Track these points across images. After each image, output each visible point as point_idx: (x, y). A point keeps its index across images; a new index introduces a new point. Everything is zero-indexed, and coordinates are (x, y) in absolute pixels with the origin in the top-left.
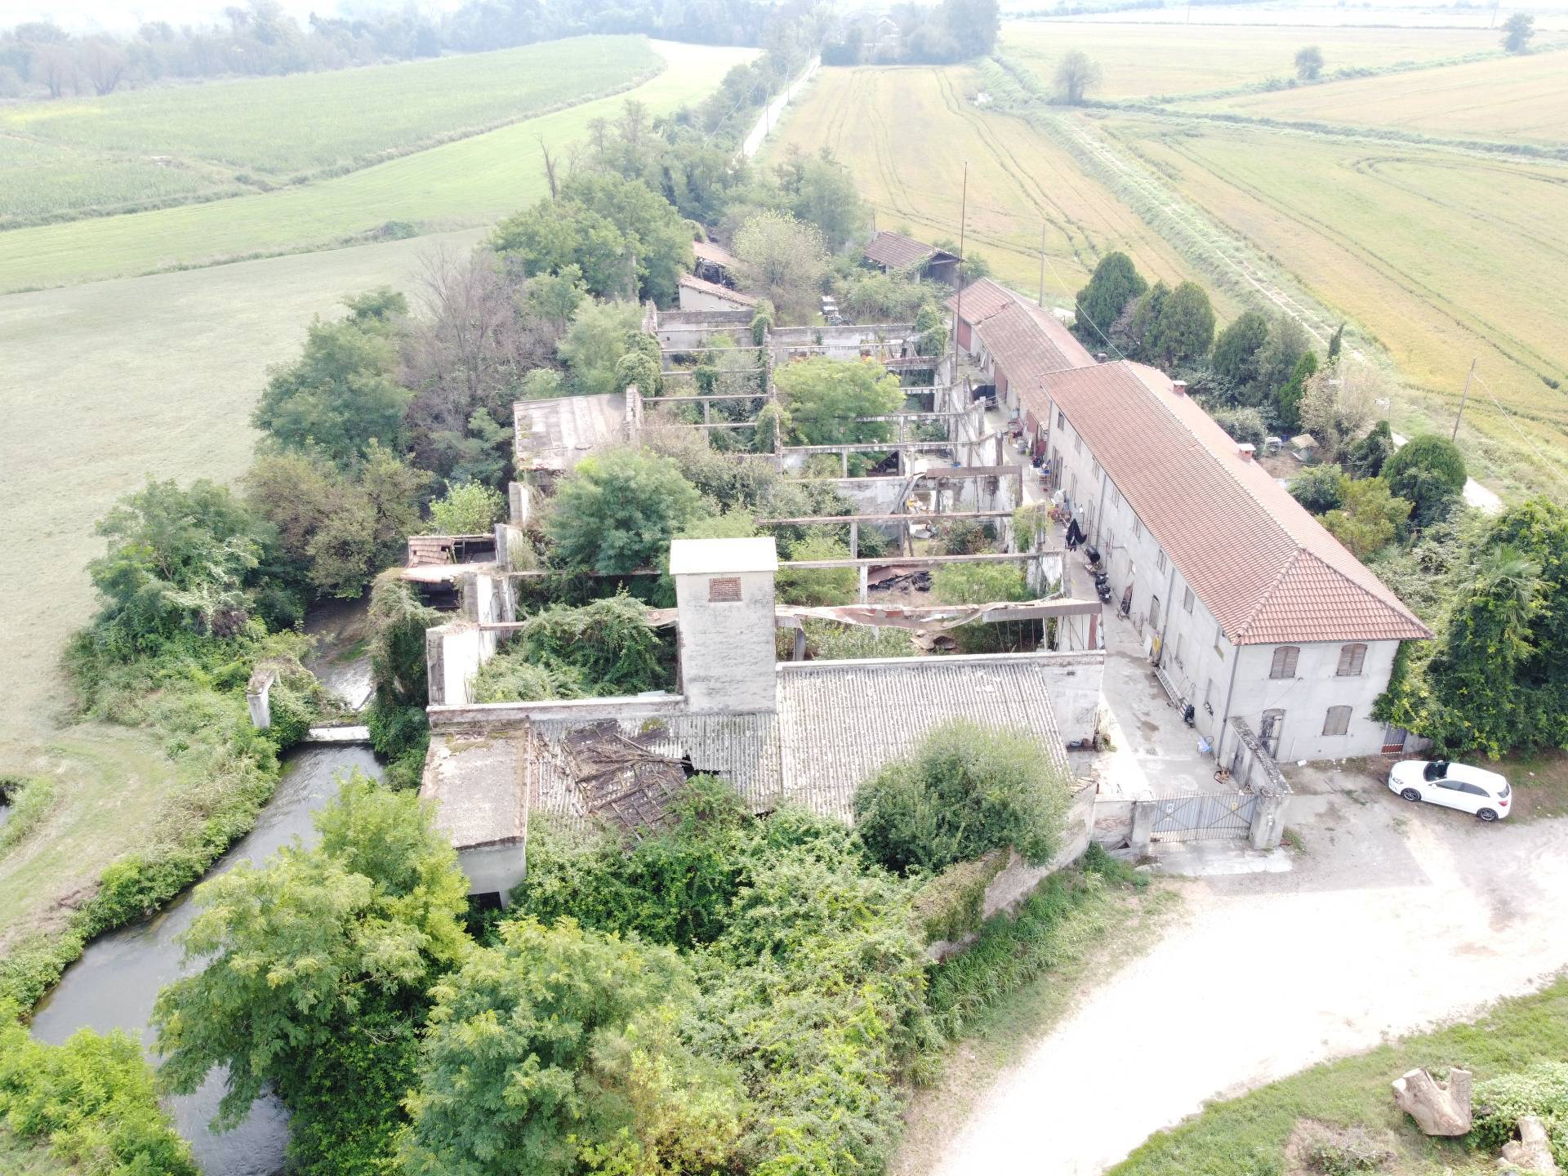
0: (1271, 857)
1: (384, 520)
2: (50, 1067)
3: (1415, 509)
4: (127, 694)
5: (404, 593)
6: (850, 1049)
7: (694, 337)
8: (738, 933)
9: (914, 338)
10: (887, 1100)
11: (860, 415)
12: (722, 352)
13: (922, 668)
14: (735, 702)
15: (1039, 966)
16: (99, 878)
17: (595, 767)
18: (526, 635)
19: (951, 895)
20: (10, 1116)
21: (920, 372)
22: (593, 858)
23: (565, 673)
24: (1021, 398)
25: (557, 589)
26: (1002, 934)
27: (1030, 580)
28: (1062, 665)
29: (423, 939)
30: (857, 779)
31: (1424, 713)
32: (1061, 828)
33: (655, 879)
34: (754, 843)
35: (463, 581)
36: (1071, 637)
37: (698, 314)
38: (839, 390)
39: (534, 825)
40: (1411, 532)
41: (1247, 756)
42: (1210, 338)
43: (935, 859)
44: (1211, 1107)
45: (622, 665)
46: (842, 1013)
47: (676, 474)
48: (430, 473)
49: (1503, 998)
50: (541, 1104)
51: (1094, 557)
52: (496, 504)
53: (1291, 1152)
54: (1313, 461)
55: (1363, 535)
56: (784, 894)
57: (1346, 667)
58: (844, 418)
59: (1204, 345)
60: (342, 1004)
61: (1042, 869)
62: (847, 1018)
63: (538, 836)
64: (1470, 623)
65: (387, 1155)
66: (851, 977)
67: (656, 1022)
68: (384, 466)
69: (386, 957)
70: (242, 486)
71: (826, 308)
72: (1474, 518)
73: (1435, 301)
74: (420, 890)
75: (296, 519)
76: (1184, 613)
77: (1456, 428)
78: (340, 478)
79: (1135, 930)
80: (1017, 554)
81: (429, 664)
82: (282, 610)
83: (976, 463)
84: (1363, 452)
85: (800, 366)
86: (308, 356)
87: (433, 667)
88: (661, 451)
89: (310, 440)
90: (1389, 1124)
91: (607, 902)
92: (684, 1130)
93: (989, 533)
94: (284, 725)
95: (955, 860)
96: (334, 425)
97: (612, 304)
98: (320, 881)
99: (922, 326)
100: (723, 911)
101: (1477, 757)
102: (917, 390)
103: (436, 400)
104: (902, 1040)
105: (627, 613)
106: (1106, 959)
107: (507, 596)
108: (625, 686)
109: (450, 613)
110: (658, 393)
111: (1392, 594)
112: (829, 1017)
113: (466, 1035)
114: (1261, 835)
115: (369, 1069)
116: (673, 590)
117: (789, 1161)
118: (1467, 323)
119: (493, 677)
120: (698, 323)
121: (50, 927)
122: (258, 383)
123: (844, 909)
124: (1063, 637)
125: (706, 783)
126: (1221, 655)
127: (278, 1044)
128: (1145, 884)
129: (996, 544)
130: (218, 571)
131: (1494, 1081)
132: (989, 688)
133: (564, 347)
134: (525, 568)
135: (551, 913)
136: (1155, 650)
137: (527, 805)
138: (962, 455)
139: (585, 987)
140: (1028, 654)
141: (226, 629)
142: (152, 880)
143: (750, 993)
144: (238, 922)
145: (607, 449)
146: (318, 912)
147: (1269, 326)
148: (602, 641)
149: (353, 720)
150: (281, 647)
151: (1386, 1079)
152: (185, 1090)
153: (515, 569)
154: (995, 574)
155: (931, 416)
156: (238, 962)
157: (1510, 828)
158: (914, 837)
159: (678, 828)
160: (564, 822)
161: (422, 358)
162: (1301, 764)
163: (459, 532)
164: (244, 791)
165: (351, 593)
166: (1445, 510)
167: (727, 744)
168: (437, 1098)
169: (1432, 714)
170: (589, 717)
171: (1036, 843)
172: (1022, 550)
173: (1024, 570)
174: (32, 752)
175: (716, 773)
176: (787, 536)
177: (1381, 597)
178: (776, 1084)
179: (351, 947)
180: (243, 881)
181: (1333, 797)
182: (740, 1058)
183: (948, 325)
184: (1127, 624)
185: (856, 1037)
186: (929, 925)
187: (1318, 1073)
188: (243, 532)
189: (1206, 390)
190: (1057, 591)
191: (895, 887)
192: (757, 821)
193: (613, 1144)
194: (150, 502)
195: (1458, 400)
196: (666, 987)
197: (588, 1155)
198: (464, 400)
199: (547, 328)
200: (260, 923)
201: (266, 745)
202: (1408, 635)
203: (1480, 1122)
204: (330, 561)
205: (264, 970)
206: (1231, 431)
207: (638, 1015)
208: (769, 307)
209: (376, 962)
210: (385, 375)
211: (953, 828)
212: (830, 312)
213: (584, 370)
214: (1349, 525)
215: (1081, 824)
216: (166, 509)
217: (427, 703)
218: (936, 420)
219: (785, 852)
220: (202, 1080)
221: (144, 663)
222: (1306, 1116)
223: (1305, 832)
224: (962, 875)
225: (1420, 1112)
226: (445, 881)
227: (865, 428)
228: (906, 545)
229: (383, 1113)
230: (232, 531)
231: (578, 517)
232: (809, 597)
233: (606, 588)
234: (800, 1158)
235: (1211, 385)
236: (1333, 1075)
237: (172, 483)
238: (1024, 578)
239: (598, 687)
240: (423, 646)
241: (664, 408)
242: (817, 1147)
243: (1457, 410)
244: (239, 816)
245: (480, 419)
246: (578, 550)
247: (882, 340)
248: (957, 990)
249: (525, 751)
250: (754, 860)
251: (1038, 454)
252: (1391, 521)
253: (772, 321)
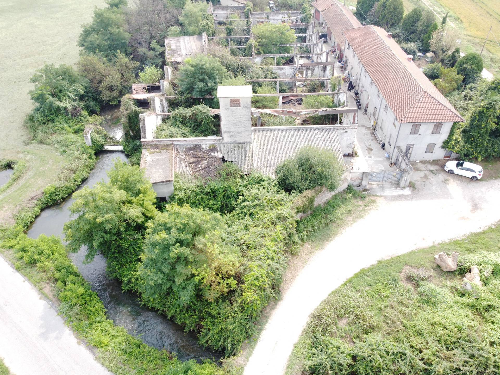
0: (405, 190)
1: (124, 79)
2: (34, 245)
3: (464, 79)
4: (46, 134)
5: (132, 103)
6: (272, 243)
7: (225, 15)
8: (239, 210)
9: (300, 16)
10: (283, 258)
11: (281, 44)
12: (235, 21)
13: (298, 129)
14: (238, 140)
15: (331, 221)
16: (43, 191)
17: (195, 159)
18: (171, 117)
19: (304, 200)
20: (24, 259)
21: (302, 29)
22: (194, 187)
23: (184, 130)
24: (335, 39)
25: (181, 102)
26: (320, 211)
27: (335, 101)
28: (343, 129)
29: (143, 210)
30: (276, 164)
31: (458, 146)
32: (340, 180)
33: (214, 194)
34: (244, 183)
35: (150, 99)
36: (347, 120)
37: (227, 7)
38: (274, 35)
39: (176, 177)
40: (462, 86)
41: (401, 158)
42: (402, 17)
43: (300, 189)
44: (379, 262)
45: (202, 127)
46: (270, 233)
47: (219, 64)
48: (138, 63)
49: (471, 233)
50: (180, 257)
51: (357, 94)
52: (160, 73)
53: (402, 275)
54: (432, 62)
55: (446, 87)
56: (253, 199)
57: (435, 131)
58: (276, 45)
59: (400, 20)
60: (120, 229)
61: (333, 192)
62: (272, 235)
63: (177, 180)
64: (477, 117)
65: (135, 271)
66: (273, 223)
67: (214, 235)
68: (123, 60)
69: (132, 215)
70: (76, 66)
71: (271, 5)
72: (484, 82)
73: (481, 5)
74: (141, 195)
75: (95, 78)
76: (384, 112)
77: (482, 51)
78: (108, 64)
79: (361, 211)
80: (331, 92)
81: (141, 126)
82: (93, 108)
83: (319, 61)
84: (449, 59)
85: (261, 26)
86: (94, 21)
87: (142, 127)
88: (214, 56)
89: (97, 51)
90: (432, 268)
91: (199, 200)
92: (223, 265)
93: (323, 85)
94: (96, 145)
95: (306, 189)
96: (105, 45)
97: (197, 3)
98: (110, 192)
99: (303, 12)
100: (235, 203)
101: (474, 160)
102: (301, 35)
103: (139, 37)
104: (288, 241)
105: (204, 110)
106: (351, 219)
107: (165, 104)
108: (203, 134)
109: (147, 110)
110: (213, 35)
111: (453, 107)
112: (266, 235)
113: (157, 237)
114: (402, 184)
115: (128, 247)
116: (219, 103)
117: (253, 274)
118: (491, 13)
119: (161, 130)
120: (227, 10)
121: (30, 205)
122: (79, 31)
123: (271, 203)
124: (344, 120)
125: (229, 165)
126: (395, 126)
127: (101, 240)
128: (365, 197)
129: (324, 89)
130: (71, 95)
131: (465, 256)
132: (320, 136)
133: (181, 18)
134: (170, 95)
135: (182, 203)
136: (374, 125)
137: (173, 170)
138: (315, 58)
139: (192, 224)
140: (333, 125)
141: (75, 114)
142: (59, 192)
143: (242, 227)
144: (86, 204)
145: (196, 55)
146: (111, 201)
147: (422, 13)
148: (196, 119)
149: (117, 144)
150: (93, 120)
151: (433, 255)
152: (75, 252)
153: (167, 95)
154: (324, 99)
155: (305, 44)
156: (87, 216)
157: (481, 182)
158: (294, 182)
159: (220, 178)
160: (185, 176)
161: (134, 22)
162: (417, 161)
163: (148, 83)
164: (85, 165)
165: (114, 103)
166: (475, 79)
167: (236, 153)
168: (149, 255)
169: (461, 146)
170: (192, 144)
171: (331, 184)
172: (333, 91)
173: (333, 98)
174: (18, 152)
175: (232, 162)
176: (256, 85)
177: (449, 108)
178: (250, 253)
179: (121, 212)
180: (87, 192)
181: (426, 172)
182: (239, 245)
183: (312, 12)
184: (366, 116)
185: (274, 240)
186: (297, 208)
187: (413, 253)
188: (78, 82)
189: (399, 36)
190: (344, 105)
191: (287, 197)
192: (245, 177)
193: (202, 268)
194: (47, 71)
195: (484, 41)
196: (217, 225)
197: (194, 272)
198: (148, 37)
199: (175, 12)
200: (92, 205)
201: (91, 151)
202: (457, 121)
203: (459, 267)
204: (107, 92)
205: (95, 218)
206: (406, 51)
207: (209, 232)
208: (251, 5)
209: (129, 217)
210: (121, 28)
211: (306, 179)
212: (272, 7)
213: (188, 27)
214: (442, 84)
215: (346, 179)
216: (52, 74)
217: (141, 138)
218: (306, 46)
219: (254, 186)
220: (80, 249)
221: (50, 125)
222: (407, 265)
223: (416, 183)
224: (308, 194)
225: (442, 264)
226: (149, 193)
227: (283, 49)
228: (295, 89)
229: (134, 260)
230: (74, 82)
231: (187, 78)
232: (262, 106)
233: (197, 102)
234: (257, 274)
235: (401, 35)
236: (417, 254)
237: (53, 65)
238: (333, 101)
239: (195, 134)
240: (139, 120)
241: (215, 41)
242: (262, 270)
243: (483, 44)
244: (84, 173)
245: (154, 44)
246: (187, 89)
247: (289, 17)
248: (305, 227)
249: (172, 154)
250: (244, 188)
251: (340, 58)
252: (456, 82)
253: (252, 10)
